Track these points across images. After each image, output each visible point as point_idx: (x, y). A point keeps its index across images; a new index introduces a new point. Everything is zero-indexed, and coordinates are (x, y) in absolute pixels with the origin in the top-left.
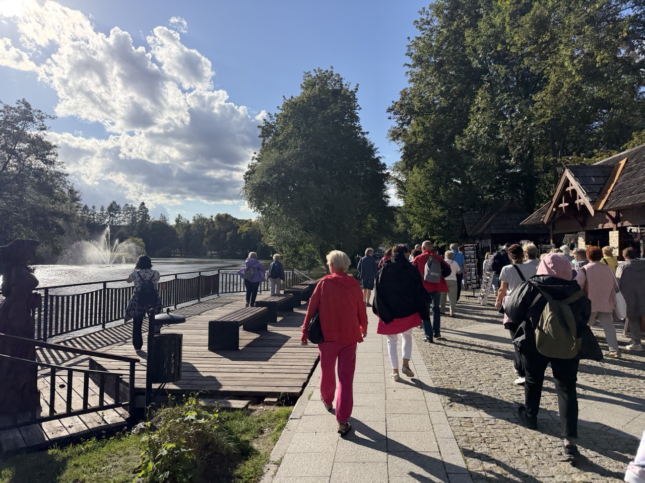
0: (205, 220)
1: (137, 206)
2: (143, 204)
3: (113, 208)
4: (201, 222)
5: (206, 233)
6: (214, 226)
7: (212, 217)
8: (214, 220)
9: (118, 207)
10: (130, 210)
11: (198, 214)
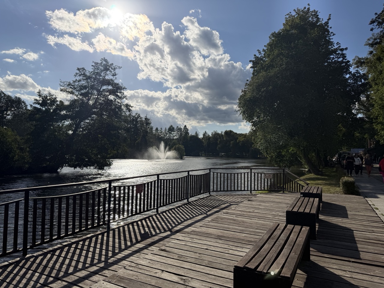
0: (218, 134)
1: (182, 127)
2: (185, 126)
3: (171, 129)
4: (216, 136)
5: (218, 142)
6: (223, 138)
7: (222, 132)
8: (223, 134)
9: (174, 128)
10: (179, 130)
11: (214, 131)
